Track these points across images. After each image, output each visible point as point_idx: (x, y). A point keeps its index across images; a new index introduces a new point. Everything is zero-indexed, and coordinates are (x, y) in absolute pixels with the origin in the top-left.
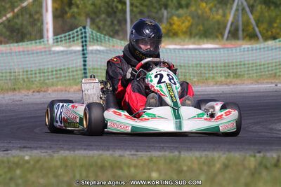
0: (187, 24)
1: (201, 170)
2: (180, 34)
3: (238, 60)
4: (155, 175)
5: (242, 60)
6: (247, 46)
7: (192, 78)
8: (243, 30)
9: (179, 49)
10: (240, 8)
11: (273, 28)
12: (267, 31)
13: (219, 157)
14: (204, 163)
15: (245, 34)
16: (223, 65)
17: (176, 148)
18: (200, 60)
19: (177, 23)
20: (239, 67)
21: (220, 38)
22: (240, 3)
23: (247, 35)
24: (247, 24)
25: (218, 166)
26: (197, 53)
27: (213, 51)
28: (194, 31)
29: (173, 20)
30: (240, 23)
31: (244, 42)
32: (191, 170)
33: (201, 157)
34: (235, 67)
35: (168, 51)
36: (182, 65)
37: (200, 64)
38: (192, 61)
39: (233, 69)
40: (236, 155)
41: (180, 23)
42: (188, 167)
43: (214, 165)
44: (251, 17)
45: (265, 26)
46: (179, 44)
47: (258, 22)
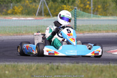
0: (21, 9)
1: (27, 71)
2: (18, 13)
3: (42, 25)
4: (7, 72)
5: (44, 25)
6: (46, 19)
7: (23, 32)
8: (44, 12)
9: (18, 20)
10: (43, 3)
11: (57, 11)
12: (54, 13)
13: (34, 65)
14: (28, 67)
15: (45, 14)
16: (36, 27)
17: (16, 61)
18: (27, 25)
19: (16, 9)
20: (42, 27)
21: (34, 15)
22: (43, 1)
23: (46, 14)
24: (46, 10)
25: (33, 69)
26: (25, 21)
27: (32, 21)
28: (24, 12)
29: (15, 7)
30: (43, 9)
31: (45, 17)
32: (22, 70)
33: (26, 65)
34: (41, 28)
35: (13, 20)
36: (19, 26)
37: (27, 26)
38: (23, 25)
39: (40, 28)
40: (41, 64)
41: (18, 9)
42: (21, 69)
43: (32, 68)
44: (47, 7)
45: (53, 10)
46: (17, 18)
47: (50, 9)
